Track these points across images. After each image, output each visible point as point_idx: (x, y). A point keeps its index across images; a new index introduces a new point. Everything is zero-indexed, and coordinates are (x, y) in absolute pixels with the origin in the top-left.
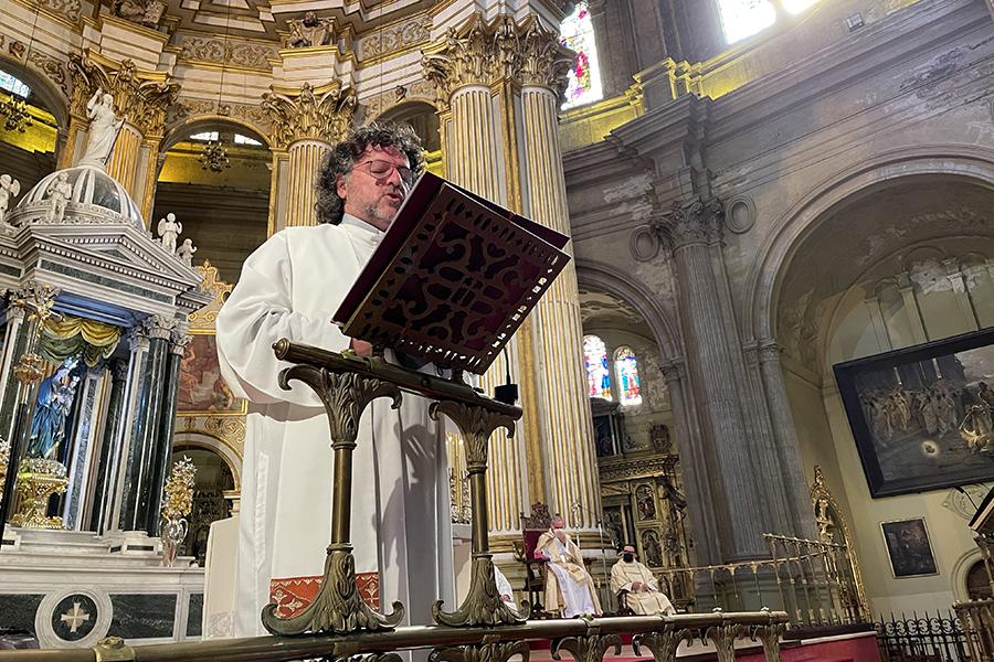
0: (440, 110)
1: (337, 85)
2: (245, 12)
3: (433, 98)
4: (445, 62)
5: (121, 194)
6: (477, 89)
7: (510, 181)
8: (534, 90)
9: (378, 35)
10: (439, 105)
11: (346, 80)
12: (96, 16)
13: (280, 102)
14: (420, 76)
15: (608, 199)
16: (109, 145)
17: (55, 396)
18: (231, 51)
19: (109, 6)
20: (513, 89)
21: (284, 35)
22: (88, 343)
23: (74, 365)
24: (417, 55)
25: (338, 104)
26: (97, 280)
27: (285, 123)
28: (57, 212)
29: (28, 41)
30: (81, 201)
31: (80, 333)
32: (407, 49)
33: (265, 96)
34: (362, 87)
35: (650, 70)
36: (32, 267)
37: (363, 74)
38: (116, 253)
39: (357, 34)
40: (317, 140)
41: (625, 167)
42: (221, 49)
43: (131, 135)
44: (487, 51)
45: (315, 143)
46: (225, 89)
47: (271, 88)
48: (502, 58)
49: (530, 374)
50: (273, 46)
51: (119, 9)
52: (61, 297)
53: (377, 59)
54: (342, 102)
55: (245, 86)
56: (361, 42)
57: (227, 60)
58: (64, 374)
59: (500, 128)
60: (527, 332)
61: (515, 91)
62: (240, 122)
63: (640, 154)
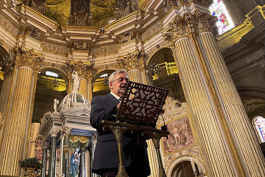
0: (172, 49)
1: (137, 51)
2: (108, 38)
3: (169, 45)
4: (170, 33)
5: (83, 98)
6: (183, 39)
7: (202, 66)
8: (204, 33)
9: (147, 32)
10: (171, 47)
11: (140, 48)
12: (71, 51)
13: (122, 60)
14: (163, 40)
15: (248, 62)
16: (78, 85)
17: (75, 160)
18: (106, 50)
19: (73, 47)
20: (196, 35)
21: (119, 41)
22: (81, 143)
23: (79, 150)
24: (160, 34)
25: (139, 56)
26: (80, 123)
27: (124, 66)
28: (68, 106)
29: (56, 63)
30: (74, 102)
31: (79, 140)
32: (157, 33)
33: (117, 60)
34: (145, 49)
35: (251, 11)
36: (64, 123)
37: (145, 45)
38: (84, 115)
39: (141, 34)
40: (134, 69)
41: (252, 49)
42: (103, 50)
43: (84, 81)
44: (183, 26)
45: (134, 70)
46: (106, 61)
47: (119, 57)
48: (189, 26)
49: (228, 135)
50: (117, 45)
51: (76, 48)
52: (73, 130)
53: (148, 39)
54: (140, 55)
55: (111, 59)
56: (142, 36)
57: (105, 53)
58: (76, 153)
59: (194, 49)
60: (223, 119)
61: (197, 35)
62: (112, 69)
63: (256, 42)
